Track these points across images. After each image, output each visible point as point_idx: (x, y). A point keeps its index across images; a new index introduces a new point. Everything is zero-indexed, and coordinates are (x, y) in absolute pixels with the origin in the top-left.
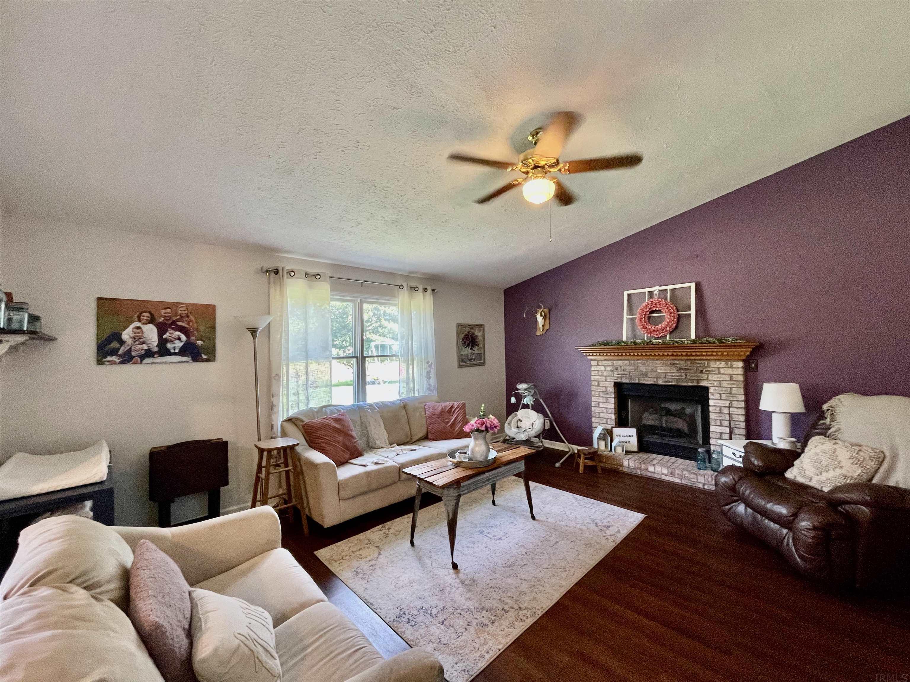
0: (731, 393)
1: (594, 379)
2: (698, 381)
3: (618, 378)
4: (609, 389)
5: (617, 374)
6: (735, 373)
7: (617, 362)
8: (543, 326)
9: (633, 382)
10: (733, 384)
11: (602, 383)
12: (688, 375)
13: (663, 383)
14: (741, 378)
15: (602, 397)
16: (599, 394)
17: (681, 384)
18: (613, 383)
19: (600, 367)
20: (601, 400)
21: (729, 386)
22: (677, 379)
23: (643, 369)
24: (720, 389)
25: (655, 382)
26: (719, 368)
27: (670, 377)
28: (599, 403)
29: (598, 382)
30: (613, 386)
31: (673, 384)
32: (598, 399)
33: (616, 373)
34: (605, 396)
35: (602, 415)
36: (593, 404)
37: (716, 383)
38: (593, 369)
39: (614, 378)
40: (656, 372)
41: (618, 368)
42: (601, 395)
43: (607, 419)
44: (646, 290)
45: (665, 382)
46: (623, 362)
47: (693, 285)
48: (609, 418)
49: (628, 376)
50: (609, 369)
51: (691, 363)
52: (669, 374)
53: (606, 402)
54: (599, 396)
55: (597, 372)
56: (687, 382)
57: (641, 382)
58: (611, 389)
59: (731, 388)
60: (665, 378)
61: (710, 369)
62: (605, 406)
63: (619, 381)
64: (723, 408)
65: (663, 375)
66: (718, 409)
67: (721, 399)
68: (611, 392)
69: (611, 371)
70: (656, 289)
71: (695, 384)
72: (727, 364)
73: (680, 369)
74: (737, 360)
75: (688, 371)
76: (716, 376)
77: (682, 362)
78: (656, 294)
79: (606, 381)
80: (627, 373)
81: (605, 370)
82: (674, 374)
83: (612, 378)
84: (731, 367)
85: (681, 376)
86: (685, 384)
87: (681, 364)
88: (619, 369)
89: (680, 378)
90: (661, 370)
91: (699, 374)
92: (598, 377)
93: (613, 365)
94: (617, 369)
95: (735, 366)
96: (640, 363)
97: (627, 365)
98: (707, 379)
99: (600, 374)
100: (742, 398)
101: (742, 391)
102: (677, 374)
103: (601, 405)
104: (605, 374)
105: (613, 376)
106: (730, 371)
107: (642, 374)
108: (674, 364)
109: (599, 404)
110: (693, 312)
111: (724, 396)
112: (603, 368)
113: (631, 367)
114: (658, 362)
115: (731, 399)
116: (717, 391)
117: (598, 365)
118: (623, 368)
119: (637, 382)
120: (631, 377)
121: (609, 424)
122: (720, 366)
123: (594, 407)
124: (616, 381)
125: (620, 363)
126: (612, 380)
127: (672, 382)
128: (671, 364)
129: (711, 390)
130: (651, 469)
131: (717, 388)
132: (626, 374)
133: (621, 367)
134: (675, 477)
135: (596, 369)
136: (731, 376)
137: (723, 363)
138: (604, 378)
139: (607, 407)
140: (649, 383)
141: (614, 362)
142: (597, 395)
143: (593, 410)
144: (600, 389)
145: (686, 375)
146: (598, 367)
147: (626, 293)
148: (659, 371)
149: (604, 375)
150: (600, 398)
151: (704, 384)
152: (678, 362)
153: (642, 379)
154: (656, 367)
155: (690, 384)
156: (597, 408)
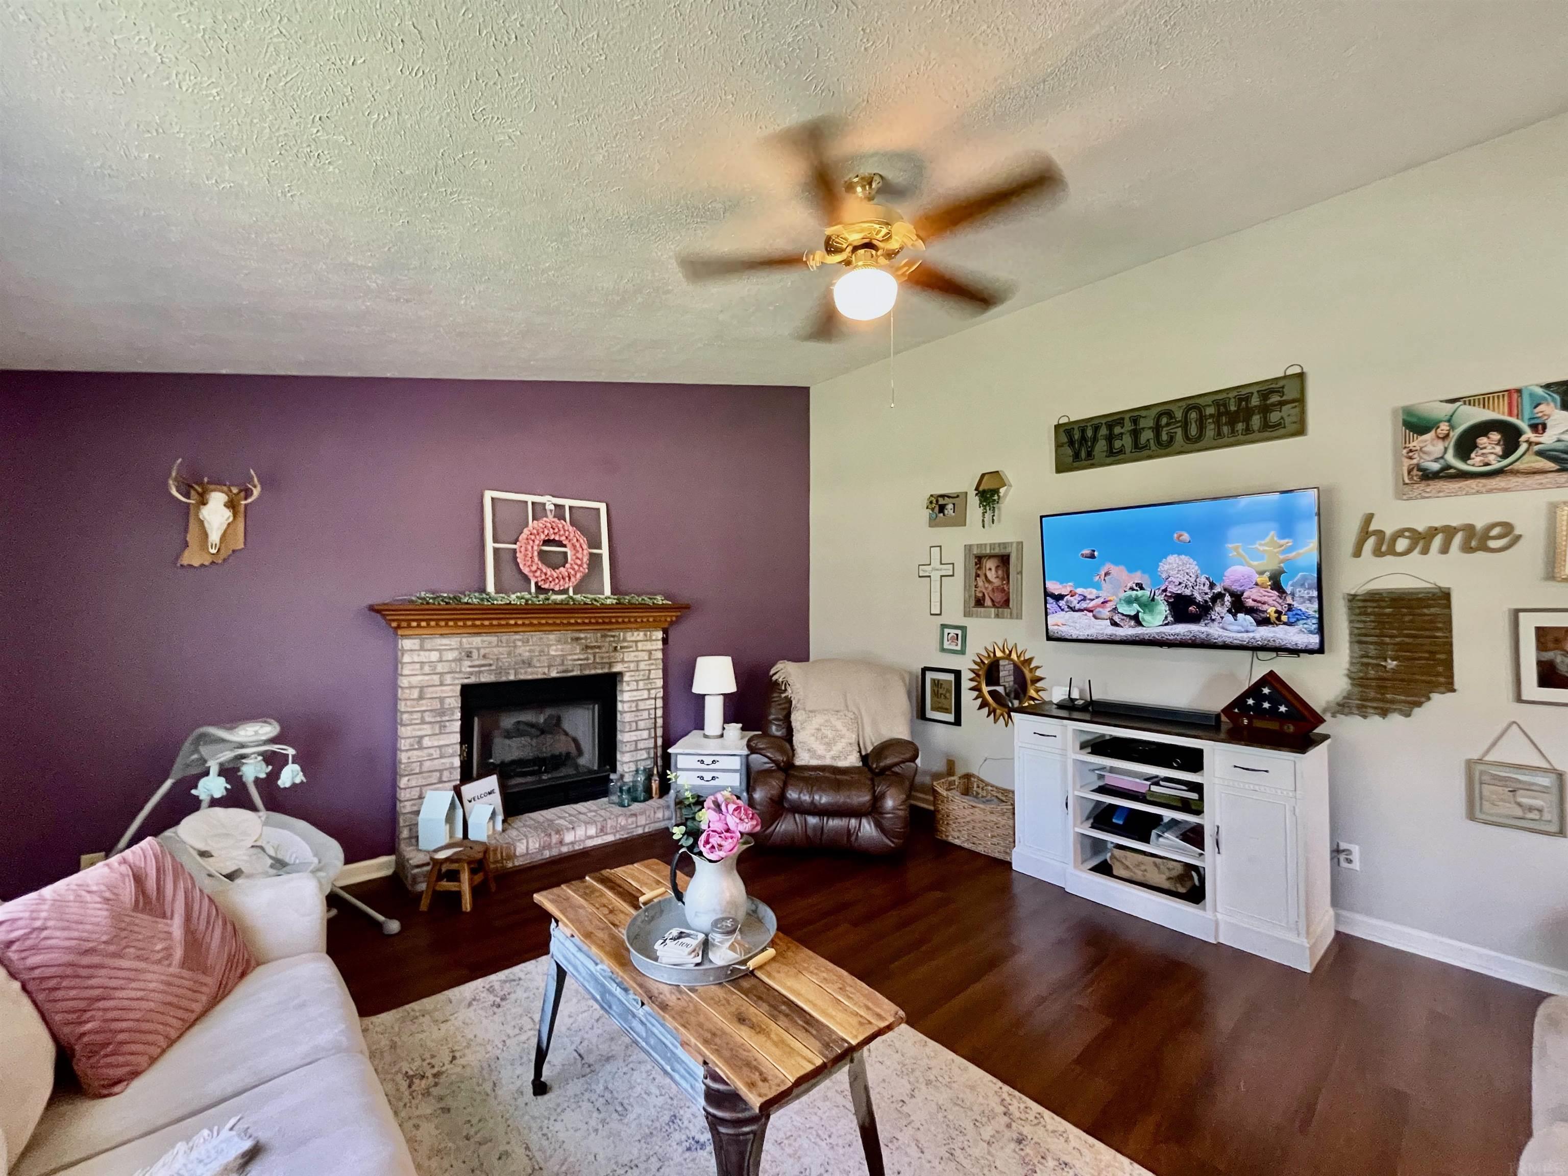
0: (649, 678)
1: (409, 682)
2: (610, 665)
3: (471, 673)
4: (448, 701)
5: (470, 667)
6: (654, 647)
7: (470, 639)
8: (223, 537)
9: (504, 679)
10: (652, 664)
11: (430, 689)
12: (597, 655)
13: (558, 675)
14: (659, 655)
15: (430, 723)
16: (422, 717)
17: (587, 672)
18: (459, 688)
19: (427, 653)
20: (427, 729)
21: (648, 668)
22: (581, 665)
23: (524, 651)
24: (637, 673)
25: (544, 674)
26: (636, 642)
27: (570, 663)
28: (421, 737)
29: (422, 689)
30: (458, 693)
31: (574, 673)
32: (420, 730)
33: (467, 663)
34: (438, 719)
35: (427, 765)
36: (403, 744)
37: (632, 666)
38: (406, 658)
39: (461, 675)
40: (548, 655)
41: (471, 652)
42: (428, 719)
43: (441, 771)
44: (530, 499)
45: (564, 672)
46: (485, 638)
47: (603, 507)
48: (448, 766)
49: (493, 667)
50: (450, 656)
51: (602, 636)
52: (570, 658)
53: (441, 733)
54: (423, 722)
55: (418, 666)
56: (595, 668)
57: (522, 677)
58: (455, 702)
59: (650, 670)
60: (563, 664)
61: (626, 644)
62: (436, 744)
63: (472, 680)
64: (640, 703)
65: (558, 660)
66: (634, 705)
67: (637, 690)
68: (454, 708)
69: (454, 661)
70: (549, 501)
71: (606, 670)
72: (645, 635)
73: (587, 647)
74: (656, 628)
75: (597, 650)
76: (633, 654)
77: (588, 636)
78: (551, 511)
79: (441, 684)
80: (491, 662)
81: (441, 661)
82: (576, 657)
83: (457, 675)
84: (651, 640)
85: (587, 659)
86: (593, 672)
87: (589, 637)
88: (475, 654)
89: (585, 662)
90: (556, 651)
91: (613, 654)
92: (420, 678)
93: (460, 648)
94: (469, 655)
95: (654, 638)
96: (519, 640)
97: (493, 645)
98: (623, 661)
99: (427, 669)
100: (660, 683)
101: (660, 673)
102: (582, 657)
103: (426, 742)
104: (440, 668)
105: (460, 672)
106: (649, 646)
107: (523, 662)
108: (578, 639)
109: (419, 742)
110: (605, 551)
111: (641, 684)
112: (434, 656)
113: (501, 649)
114: (552, 637)
115: (649, 686)
116: (633, 678)
117: (422, 649)
118: (482, 652)
119: (512, 678)
120: (500, 671)
121: (449, 781)
122: (639, 638)
123: (407, 751)
124: (466, 681)
125: (477, 641)
126: (457, 682)
127: (572, 671)
128: (572, 639)
129: (626, 678)
130: (569, 837)
131: (633, 673)
132: (490, 665)
133: (478, 649)
134: (606, 834)
135: (416, 659)
136: (650, 652)
137: (642, 634)
138: (436, 678)
139: (442, 743)
140: (535, 677)
141: (464, 640)
142: (418, 721)
143: (404, 760)
144: (424, 705)
145: (594, 657)
146: (422, 653)
147: (488, 495)
148: (553, 653)
149: (437, 671)
150: (425, 726)
151: (617, 668)
152: (582, 635)
153: (523, 671)
154: (549, 646)
155: (599, 671)
156: (415, 752)
